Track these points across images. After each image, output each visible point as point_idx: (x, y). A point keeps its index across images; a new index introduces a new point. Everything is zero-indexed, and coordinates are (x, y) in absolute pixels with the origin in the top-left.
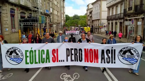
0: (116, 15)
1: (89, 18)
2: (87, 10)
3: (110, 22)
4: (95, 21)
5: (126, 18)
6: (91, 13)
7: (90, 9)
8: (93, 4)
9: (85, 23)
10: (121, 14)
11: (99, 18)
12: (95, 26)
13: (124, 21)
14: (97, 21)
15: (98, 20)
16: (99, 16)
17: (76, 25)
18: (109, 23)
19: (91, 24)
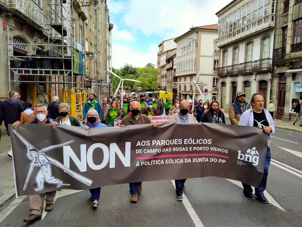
0: (246, 63)
1: (164, 72)
2: (160, 55)
3: (228, 81)
4: (183, 79)
5: (278, 71)
6: (170, 60)
7: (168, 52)
8: (177, 40)
9: (150, 84)
10: (261, 60)
11: (194, 72)
12: (182, 89)
13: (273, 77)
14: (188, 79)
15: (192, 76)
16: (194, 68)
17: (130, 88)
18: (223, 84)
19: (169, 85)
